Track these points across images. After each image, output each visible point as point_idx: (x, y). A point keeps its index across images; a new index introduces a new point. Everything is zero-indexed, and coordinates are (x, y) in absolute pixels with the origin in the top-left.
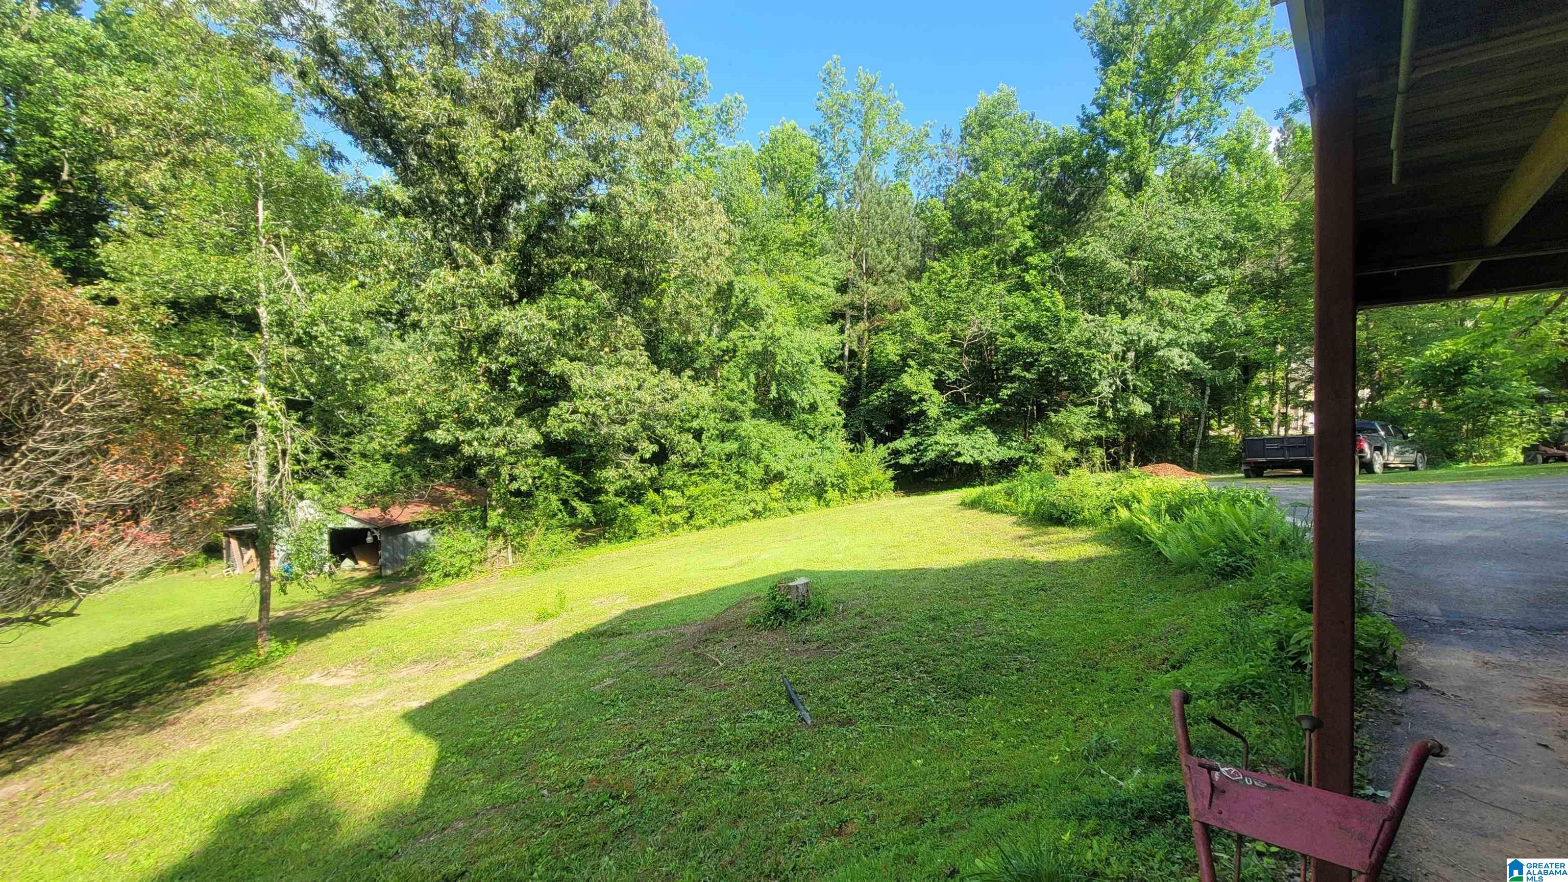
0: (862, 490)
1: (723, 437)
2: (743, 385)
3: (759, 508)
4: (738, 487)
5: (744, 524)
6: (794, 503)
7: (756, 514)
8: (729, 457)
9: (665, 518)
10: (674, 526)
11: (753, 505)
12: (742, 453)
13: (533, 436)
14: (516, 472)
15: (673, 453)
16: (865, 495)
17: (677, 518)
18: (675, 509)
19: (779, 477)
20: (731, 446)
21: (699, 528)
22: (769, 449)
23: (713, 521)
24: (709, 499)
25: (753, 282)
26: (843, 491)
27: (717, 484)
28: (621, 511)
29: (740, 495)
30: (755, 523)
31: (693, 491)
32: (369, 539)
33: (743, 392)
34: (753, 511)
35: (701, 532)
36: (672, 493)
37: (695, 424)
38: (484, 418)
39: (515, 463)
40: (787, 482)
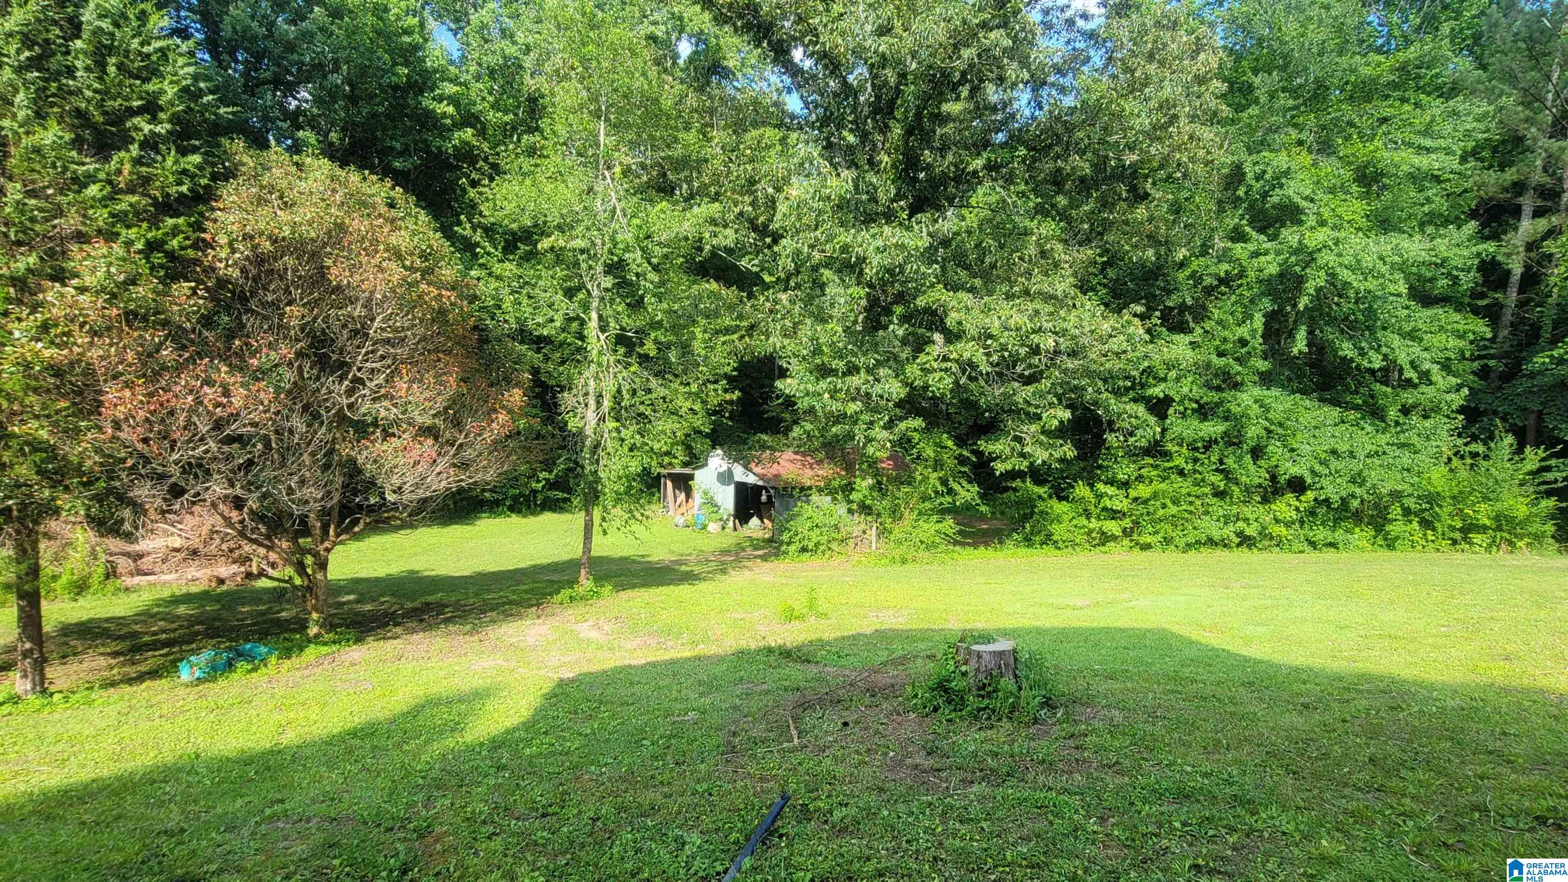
0: (1469, 529)
1: (1204, 412)
2: (1243, 332)
3: (1250, 531)
4: (1220, 494)
5: (1220, 554)
6: (1321, 534)
7: (1245, 541)
8: (1209, 444)
9: (1094, 524)
10: (1106, 538)
11: (1241, 524)
12: (1233, 440)
13: (895, 389)
14: (873, 433)
15: (1112, 430)
16: (1477, 538)
17: (1113, 527)
18: (1114, 514)
19: (1298, 486)
20: (1214, 428)
21: (1146, 547)
22: (1282, 439)
23: (1168, 541)
24: (1164, 506)
25: (1281, 160)
26: (1426, 524)
27: (1183, 486)
28: (1041, 506)
29: (1219, 508)
30: (1244, 555)
31: (1143, 491)
32: (764, 498)
33: (1243, 342)
34: (1239, 534)
35: (1148, 553)
36: (1110, 490)
37: (1157, 391)
38: (839, 364)
39: (872, 423)
40: (1310, 495)
